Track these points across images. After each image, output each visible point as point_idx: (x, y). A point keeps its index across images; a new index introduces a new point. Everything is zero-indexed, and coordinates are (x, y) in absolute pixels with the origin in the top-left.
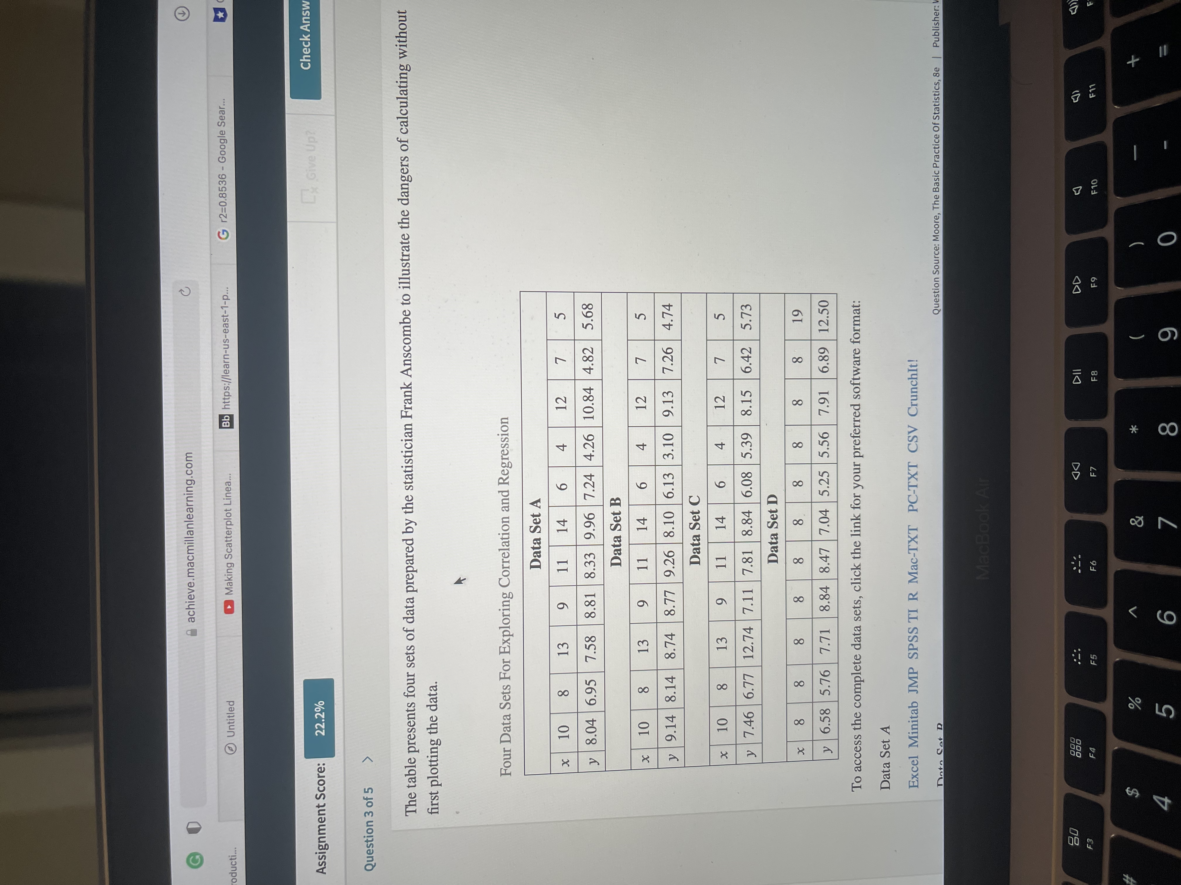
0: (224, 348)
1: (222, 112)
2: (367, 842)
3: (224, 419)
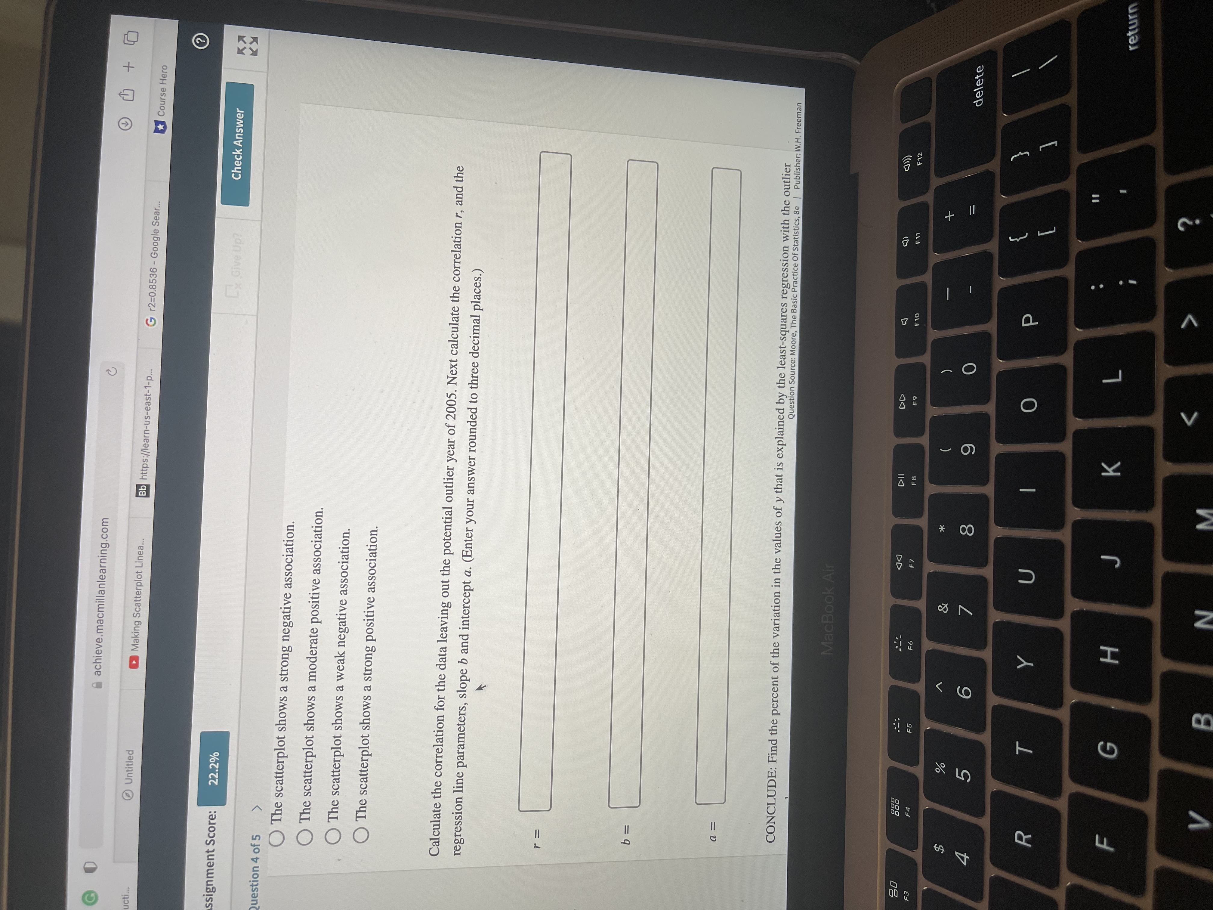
0: (145, 424)
1: (157, 213)
2: (253, 886)
3: (140, 488)
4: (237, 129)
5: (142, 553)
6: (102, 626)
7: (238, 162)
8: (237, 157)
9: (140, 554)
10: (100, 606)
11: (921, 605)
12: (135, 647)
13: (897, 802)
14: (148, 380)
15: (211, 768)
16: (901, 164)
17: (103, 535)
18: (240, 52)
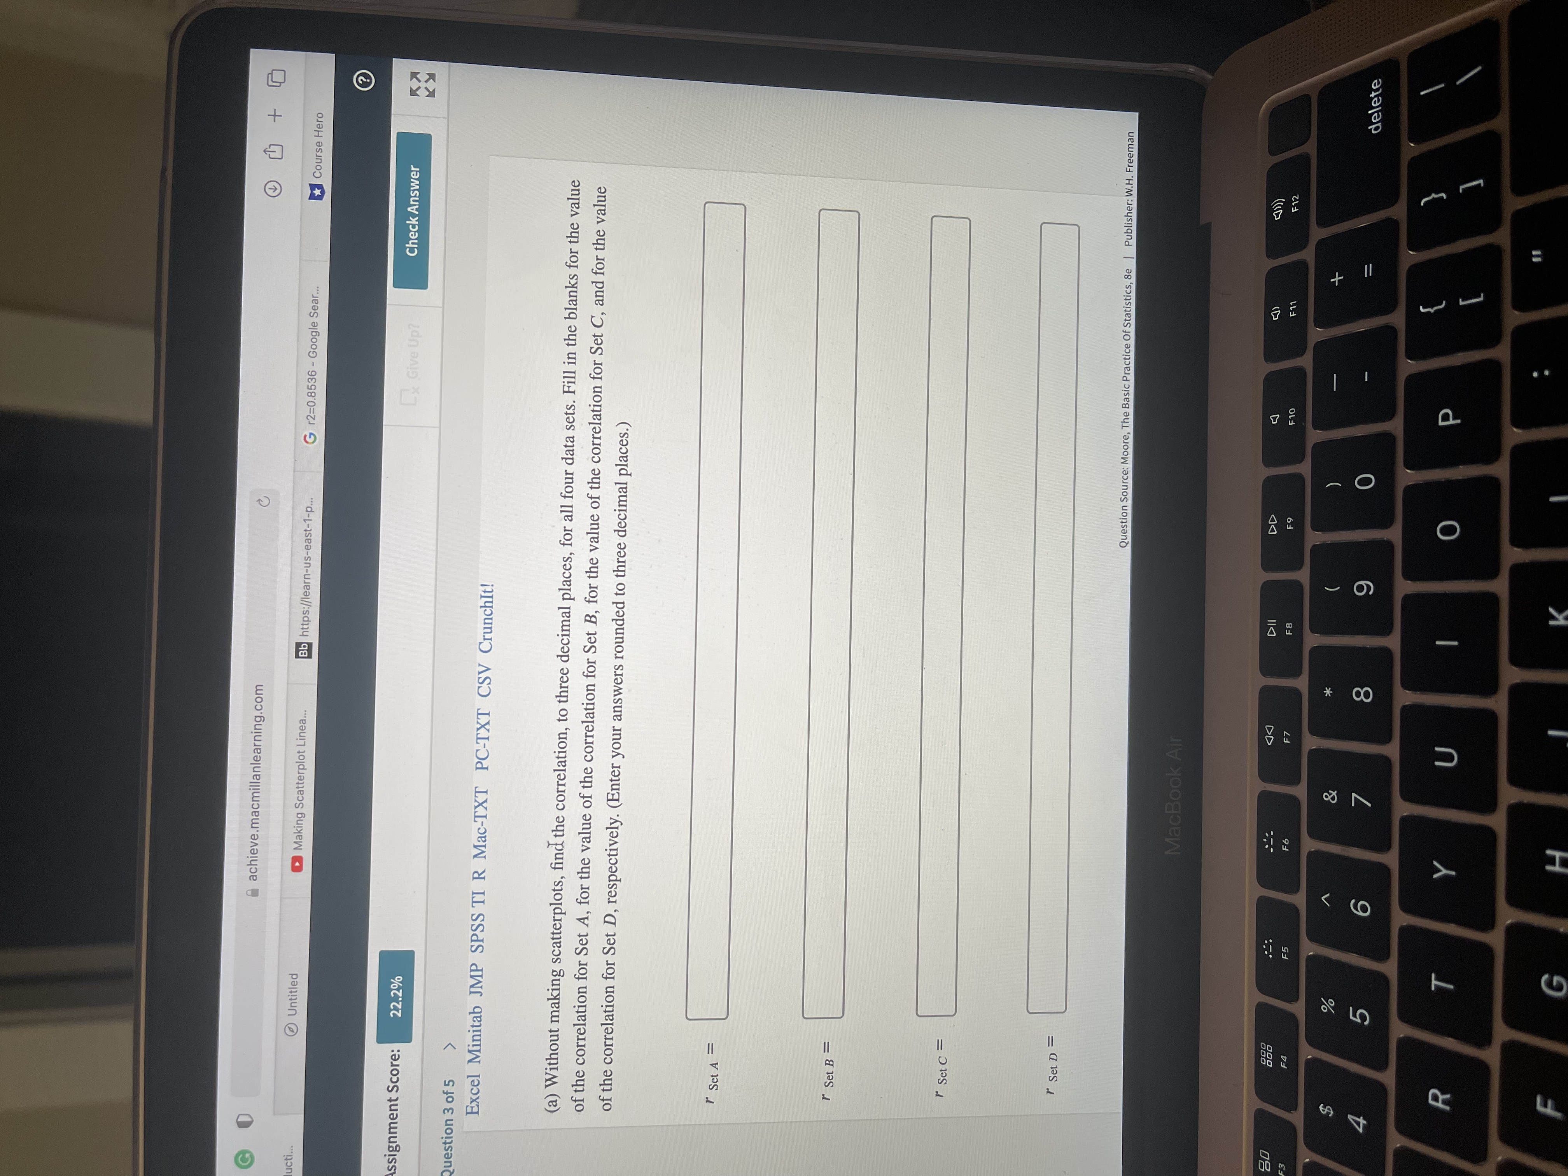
0: (305, 567)
1: (315, 300)
2: (445, 1144)
3: (301, 647)
4: (412, 191)
5: (304, 728)
6: (258, 819)
7: (413, 233)
8: (412, 228)
9: (302, 729)
10: (255, 795)
11: (1300, 791)
12: (298, 845)
13: (1270, 1049)
14: (307, 511)
15: (392, 996)
16: (1270, 210)
18: (413, 93)
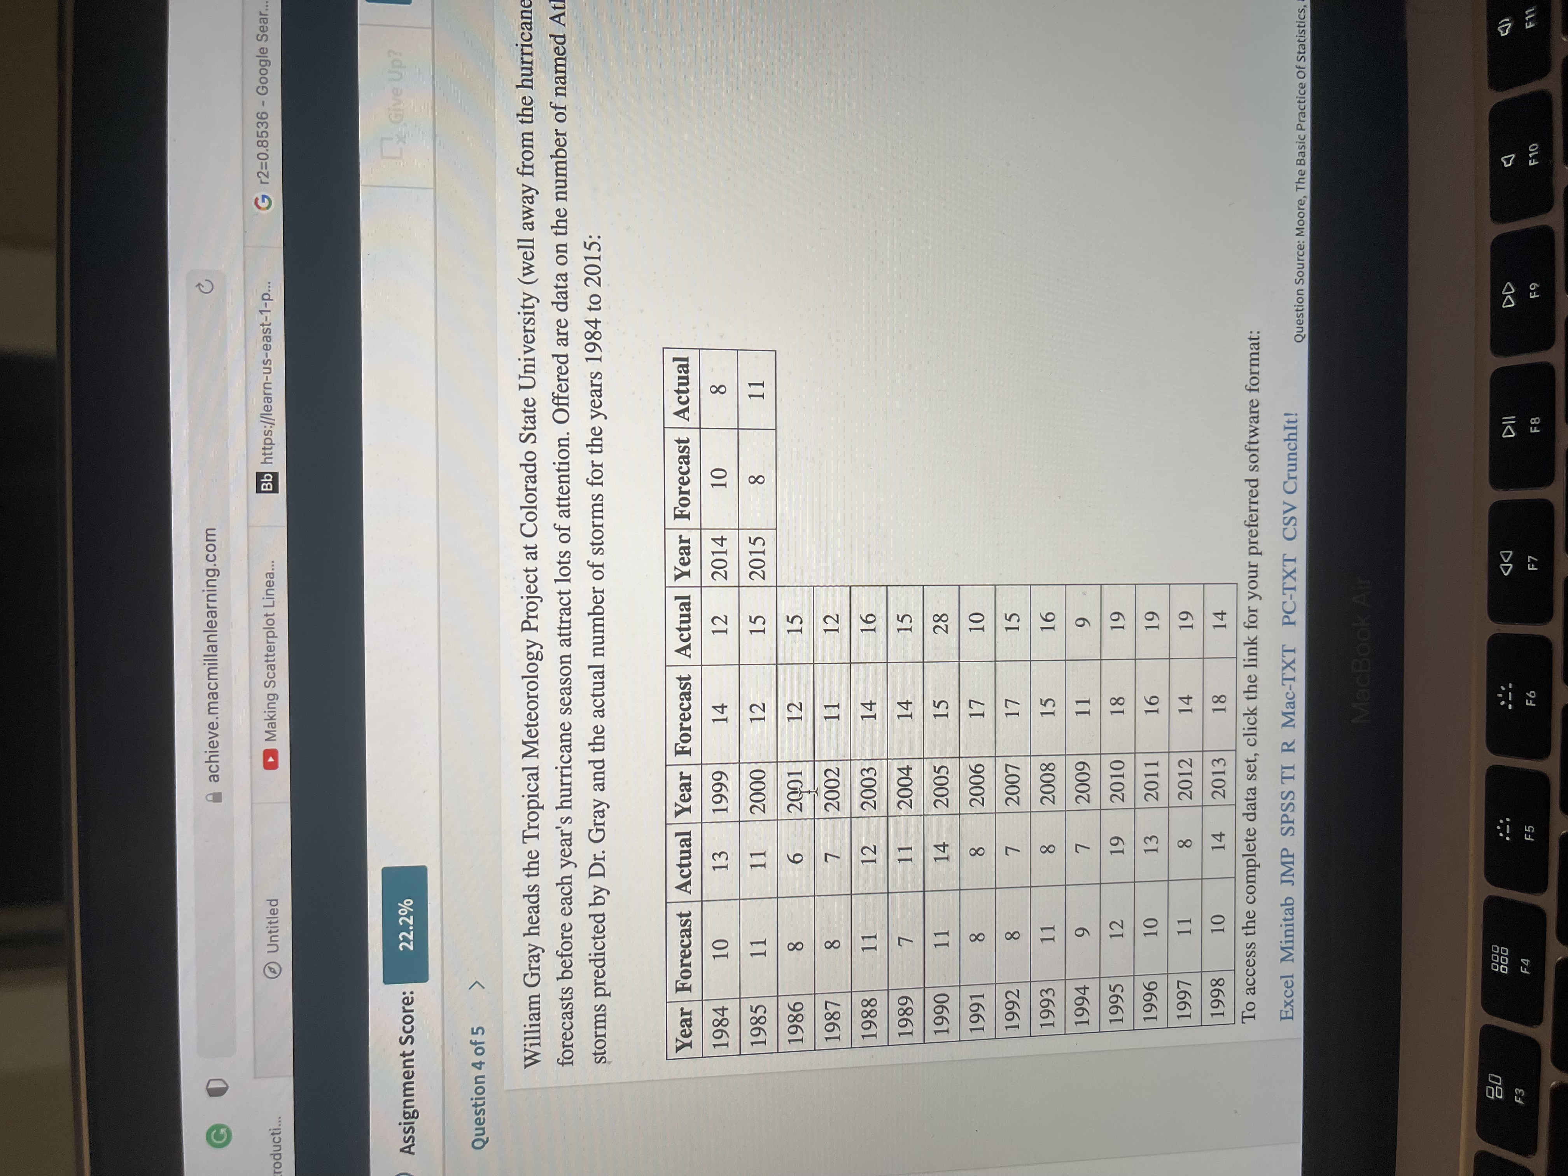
0: (264, 373)
1: (264, 19)
2: (476, 1107)
3: (263, 478)
5: (272, 584)
6: (217, 702)
9: (270, 585)
10: (211, 671)
11: (1553, 630)
12: (271, 736)
13: (1505, 951)
14: (264, 299)
15: (401, 924)
17: (208, 555)
